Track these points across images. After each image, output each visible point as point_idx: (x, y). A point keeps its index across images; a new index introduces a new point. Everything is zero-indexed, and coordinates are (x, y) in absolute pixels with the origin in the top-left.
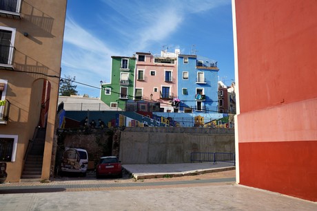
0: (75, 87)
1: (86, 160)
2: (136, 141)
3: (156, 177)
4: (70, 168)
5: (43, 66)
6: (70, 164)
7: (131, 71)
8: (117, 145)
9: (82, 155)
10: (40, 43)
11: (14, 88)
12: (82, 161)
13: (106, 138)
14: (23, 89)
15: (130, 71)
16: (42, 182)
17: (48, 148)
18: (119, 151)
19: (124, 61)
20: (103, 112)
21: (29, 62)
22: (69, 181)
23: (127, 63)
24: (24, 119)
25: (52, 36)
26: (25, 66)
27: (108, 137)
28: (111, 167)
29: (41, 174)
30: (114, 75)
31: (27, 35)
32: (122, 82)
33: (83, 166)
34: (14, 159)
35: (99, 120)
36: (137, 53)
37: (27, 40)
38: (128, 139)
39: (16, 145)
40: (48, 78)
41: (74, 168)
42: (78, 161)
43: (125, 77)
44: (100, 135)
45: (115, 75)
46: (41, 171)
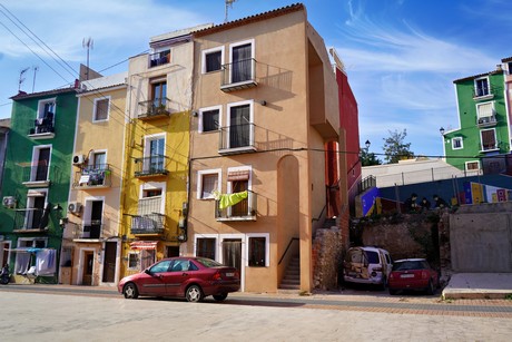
0: (408, 145)
1: (378, 266)
2: (482, 230)
3: (487, 297)
4: (355, 277)
5: (288, 139)
6: (354, 271)
7: (498, 97)
8: (446, 239)
9: (373, 258)
10: (280, 109)
11: (260, 174)
12: (372, 266)
13: (428, 227)
14: (268, 173)
15: (495, 98)
16: (302, 294)
17: (305, 248)
18: (449, 249)
19: (479, 83)
20: (440, 181)
21: (272, 137)
22: (352, 296)
23: (486, 86)
24: (273, 212)
25: (293, 96)
26: (267, 143)
27: (430, 225)
28: (408, 276)
29: (299, 284)
30: (463, 113)
31: (265, 104)
32: (481, 121)
33: (374, 274)
34: (268, 264)
35: (435, 196)
36: (503, 61)
37: (266, 109)
38: (464, 227)
39: (268, 245)
40: (295, 153)
41: (361, 277)
42: (366, 266)
43: (486, 110)
44: (415, 224)
45: (467, 112)
46: (299, 279)
